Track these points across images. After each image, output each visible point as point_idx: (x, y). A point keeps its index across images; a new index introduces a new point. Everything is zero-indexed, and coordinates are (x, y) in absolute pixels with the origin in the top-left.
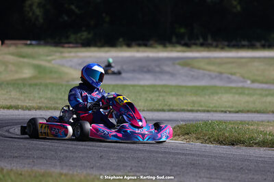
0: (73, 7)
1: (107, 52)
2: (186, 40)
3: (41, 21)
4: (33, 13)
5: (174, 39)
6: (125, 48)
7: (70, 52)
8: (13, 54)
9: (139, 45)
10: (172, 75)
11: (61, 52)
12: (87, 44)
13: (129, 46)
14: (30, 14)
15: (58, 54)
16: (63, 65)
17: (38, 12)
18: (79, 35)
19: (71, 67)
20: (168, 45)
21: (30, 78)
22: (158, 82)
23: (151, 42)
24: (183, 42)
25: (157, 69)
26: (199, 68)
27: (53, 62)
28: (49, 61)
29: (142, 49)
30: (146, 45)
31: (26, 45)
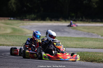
0: (28, 4)
1: (42, 23)
2: (74, 19)
4: (12, 6)
5: (69, 18)
6: (49, 21)
7: (27, 23)
8: (3, 23)
9: (55, 20)
10: (69, 33)
11: (23, 23)
12: (33, 19)
13: (51, 20)
14: (11, 7)
15: (22, 24)
16: (24, 28)
17: (14, 6)
19: (27, 29)
20: (67, 20)
21: (10, 33)
22: (63, 36)
23: (60, 19)
24: (73, 19)
25: (62, 30)
26: (79, 30)
27: (20, 27)
28: (18, 26)
29: (56, 22)
30: (58, 20)
31: (9, 19)
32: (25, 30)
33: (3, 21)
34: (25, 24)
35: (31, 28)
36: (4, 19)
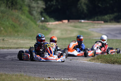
1: (115, 25)
3: (85, 11)
4: (82, 7)
7: (98, 25)
8: (71, 26)
11: (94, 25)
12: (106, 21)
15: (92, 26)
16: (93, 31)
18: (103, 17)
19: (96, 32)
27: (89, 30)
28: (87, 29)
32: (93, 33)
33: (73, 24)
34: (96, 26)
35: (101, 31)
36: (74, 22)
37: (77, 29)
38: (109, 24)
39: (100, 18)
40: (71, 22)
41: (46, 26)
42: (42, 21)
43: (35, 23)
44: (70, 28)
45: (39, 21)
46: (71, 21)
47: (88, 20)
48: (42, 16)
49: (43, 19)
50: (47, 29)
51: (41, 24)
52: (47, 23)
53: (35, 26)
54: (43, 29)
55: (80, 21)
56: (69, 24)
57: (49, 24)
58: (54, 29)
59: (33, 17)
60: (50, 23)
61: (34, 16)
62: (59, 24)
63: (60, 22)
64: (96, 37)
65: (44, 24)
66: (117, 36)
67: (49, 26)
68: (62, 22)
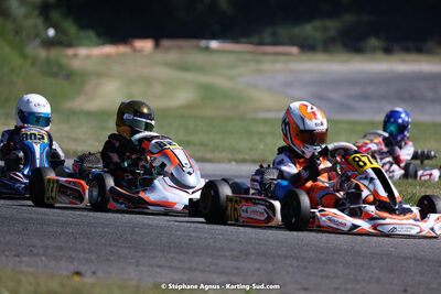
1: (344, 61)
6: (380, 55)
7: (275, 62)
9: (407, 50)
11: (258, 62)
12: (307, 47)
13: (388, 51)
15: (252, 66)
16: (255, 86)
18: (297, 30)
19: (269, 89)
21: (188, 107)
23: (430, 45)
25: (430, 95)
27: (239, 80)
28: (232, 78)
30: (419, 50)
32: (255, 94)
33: (173, 56)
34: (267, 66)
35: (288, 85)
36: (180, 48)
37: (190, 76)
38: (321, 56)
39: (283, 31)
40: (168, 49)
41: (64, 61)
42: (49, 44)
43: (20, 49)
44: (163, 72)
45: (37, 42)
46: (166, 43)
47: (236, 40)
48: (49, 23)
49: (51, 32)
50: (70, 76)
51: (42, 53)
52: (70, 52)
53: (16, 61)
54: (54, 75)
55: (203, 43)
56: (160, 56)
57: (76, 55)
58: (99, 75)
59: (9, 26)
60: (83, 51)
61: (15, 20)
62: (118, 55)
63: (122, 49)
64: (269, 110)
65: (55, 53)
66: (351, 109)
67: (76, 64)
68: (132, 47)
